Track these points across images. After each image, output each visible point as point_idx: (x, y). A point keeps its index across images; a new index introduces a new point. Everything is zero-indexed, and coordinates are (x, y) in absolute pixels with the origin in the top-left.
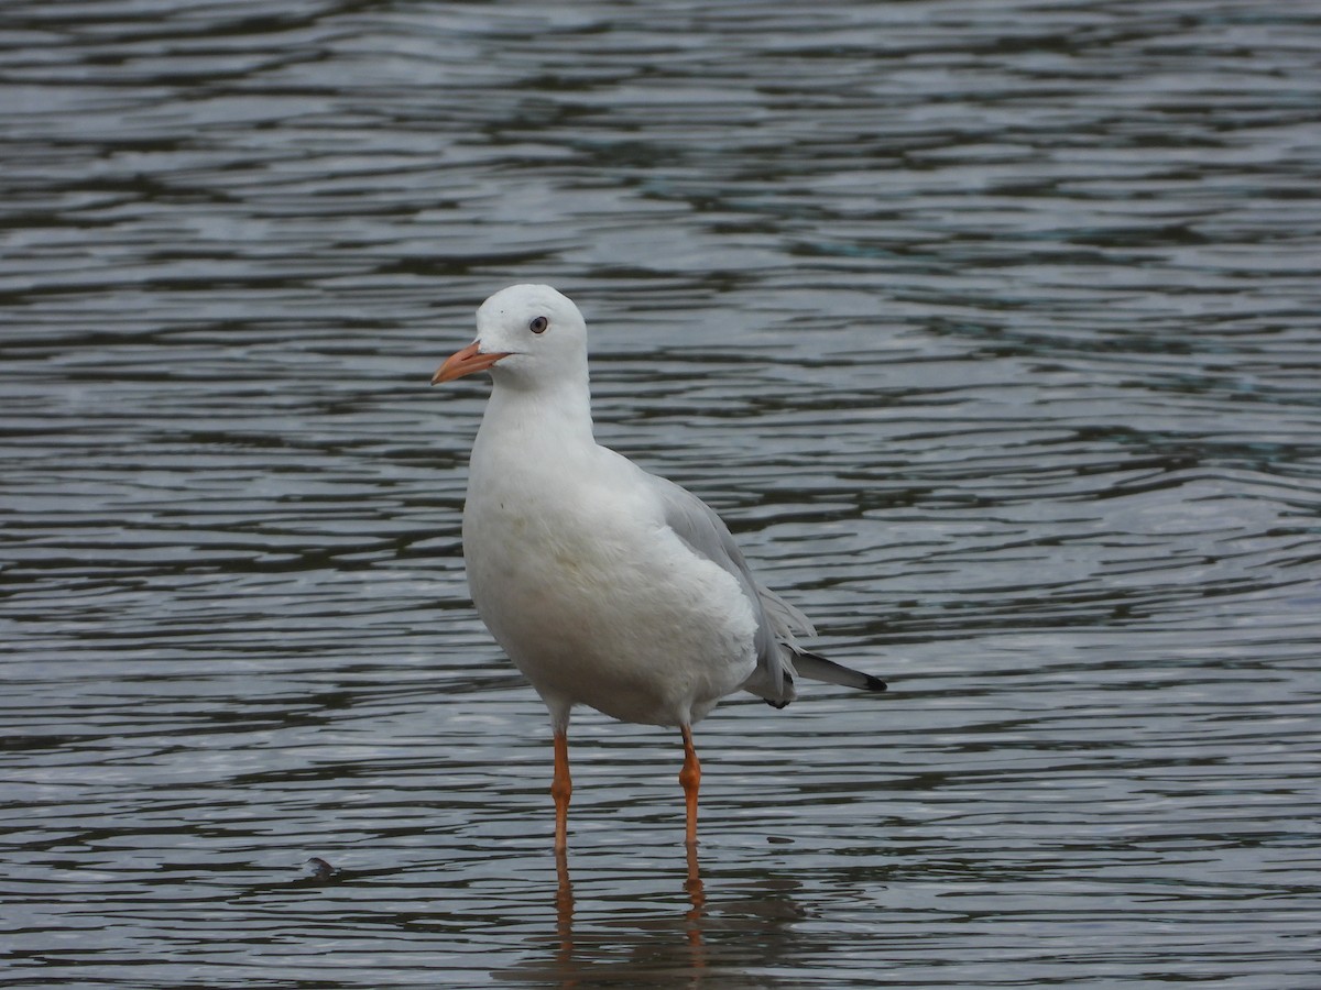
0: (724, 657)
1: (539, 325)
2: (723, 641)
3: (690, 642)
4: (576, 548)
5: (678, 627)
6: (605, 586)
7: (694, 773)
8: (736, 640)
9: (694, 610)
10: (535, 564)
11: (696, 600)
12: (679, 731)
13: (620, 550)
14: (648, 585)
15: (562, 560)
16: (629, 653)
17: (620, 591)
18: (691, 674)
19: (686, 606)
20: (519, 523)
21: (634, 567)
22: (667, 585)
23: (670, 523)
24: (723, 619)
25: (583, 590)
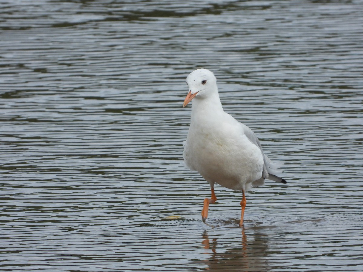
0: (256, 170)
1: (204, 82)
2: (257, 166)
3: (249, 167)
4: (222, 141)
5: (246, 162)
6: (229, 151)
7: (245, 202)
8: (260, 166)
9: (251, 158)
10: (211, 145)
11: (252, 155)
12: (242, 191)
13: (233, 141)
14: (240, 151)
15: (218, 144)
16: (233, 169)
17: (233, 153)
18: (248, 175)
19: (249, 156)
20: (207, 135)
21: (237, 146)
22: (245, 151)
23: (245, 134)
24: (257, 160)
25: (223, 152)
